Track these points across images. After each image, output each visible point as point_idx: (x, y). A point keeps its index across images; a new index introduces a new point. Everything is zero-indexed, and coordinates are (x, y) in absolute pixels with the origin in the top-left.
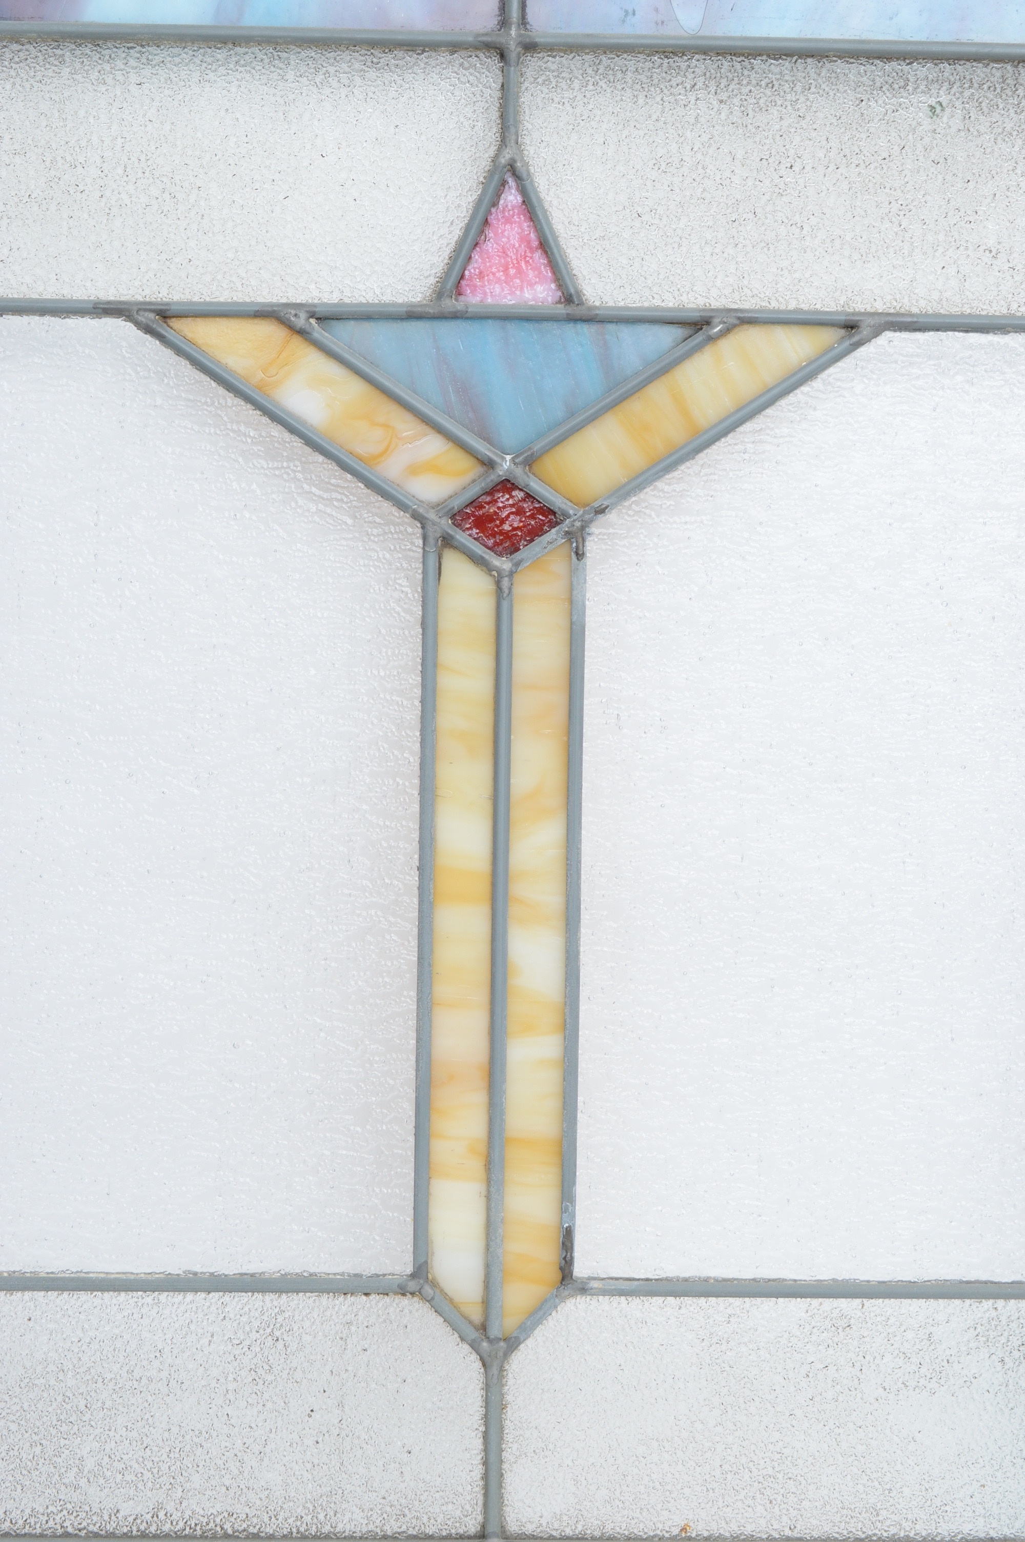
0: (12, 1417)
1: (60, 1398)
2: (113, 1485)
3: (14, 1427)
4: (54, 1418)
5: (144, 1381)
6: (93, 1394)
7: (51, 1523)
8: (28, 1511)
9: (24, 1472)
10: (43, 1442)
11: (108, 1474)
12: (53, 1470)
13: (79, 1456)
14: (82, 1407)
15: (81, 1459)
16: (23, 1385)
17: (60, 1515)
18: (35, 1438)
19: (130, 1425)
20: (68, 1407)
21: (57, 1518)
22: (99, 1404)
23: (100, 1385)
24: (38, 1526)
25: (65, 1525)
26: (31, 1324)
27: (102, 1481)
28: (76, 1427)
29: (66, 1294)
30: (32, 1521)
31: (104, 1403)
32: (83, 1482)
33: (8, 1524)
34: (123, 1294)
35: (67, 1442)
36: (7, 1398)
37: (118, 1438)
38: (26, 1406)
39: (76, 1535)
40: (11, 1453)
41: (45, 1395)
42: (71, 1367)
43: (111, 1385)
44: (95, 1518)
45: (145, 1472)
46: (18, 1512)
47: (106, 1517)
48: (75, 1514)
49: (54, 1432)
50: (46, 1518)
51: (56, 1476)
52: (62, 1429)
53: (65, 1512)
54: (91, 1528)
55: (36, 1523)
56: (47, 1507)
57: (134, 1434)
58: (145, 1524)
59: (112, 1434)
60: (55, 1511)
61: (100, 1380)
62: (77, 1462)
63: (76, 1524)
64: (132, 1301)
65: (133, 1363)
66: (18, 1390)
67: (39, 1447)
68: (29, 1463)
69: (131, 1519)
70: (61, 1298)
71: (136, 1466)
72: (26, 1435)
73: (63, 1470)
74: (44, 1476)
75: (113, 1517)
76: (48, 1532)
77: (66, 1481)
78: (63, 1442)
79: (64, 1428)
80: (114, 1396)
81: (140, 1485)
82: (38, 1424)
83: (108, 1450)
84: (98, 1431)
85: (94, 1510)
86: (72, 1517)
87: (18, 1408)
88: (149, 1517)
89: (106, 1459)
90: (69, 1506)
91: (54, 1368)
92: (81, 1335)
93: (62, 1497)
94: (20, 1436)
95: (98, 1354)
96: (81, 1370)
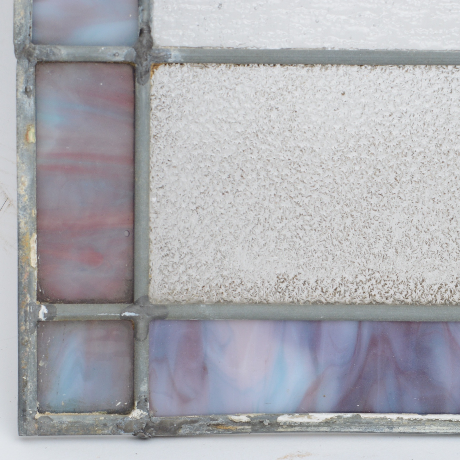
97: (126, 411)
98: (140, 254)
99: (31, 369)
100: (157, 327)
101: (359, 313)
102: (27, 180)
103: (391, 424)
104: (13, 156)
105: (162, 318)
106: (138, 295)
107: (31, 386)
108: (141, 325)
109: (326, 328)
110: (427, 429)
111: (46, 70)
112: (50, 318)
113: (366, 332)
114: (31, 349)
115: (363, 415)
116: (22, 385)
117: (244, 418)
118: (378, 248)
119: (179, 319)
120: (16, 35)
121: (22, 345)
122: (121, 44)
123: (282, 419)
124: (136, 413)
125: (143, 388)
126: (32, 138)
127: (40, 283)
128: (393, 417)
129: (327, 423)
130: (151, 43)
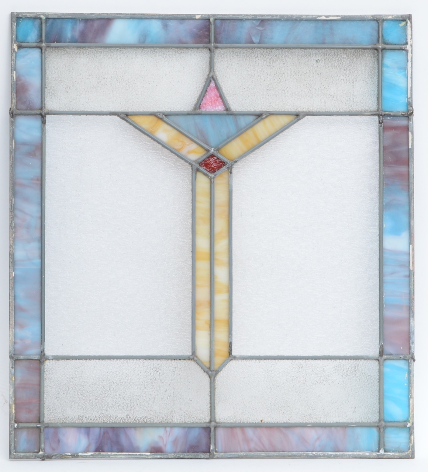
0: (90, 392)
1: (103, 387)
2: (116, 409)
3: (91, 395)
4: (101, 392)
5: (124, 383)
6: (111, 386)
7: (100, 419)
8: (94, 416)
9: (93, 406)
10: (98, 398)
11: (115, 407)
12: (101, 406)
13: (108, 402)
14: (108, 390)
15: (108, 403)
16: (93, 384)
17: (103, 417)
18: (96, 398)
19: (120, 394)
20: (105, 389)
21: (102, 418)
22: (113, 389)
23: (113, 384)
24: (97, 420)
25: (104, 420)
26: (95, 368)
27: (113, 408)
28: (107, 395)
29: (104, 360)
30: (96, 419)
31: (114, 389)
32: (108, 409)
33: (89, 420)
34: (118, 360)
35: (104, 399)
36: (89, 387)
37: (117, 397)
38: (94, 390)
39: (107, 423)
40: (90, 401)
41: (99, 386)
42: (105, 379)
43: (115, 384)
44: (111, 418)
45: (124, 406)
46: (92, 417)
47: (114, 418)
48: (106, 417)
49: (101, 396)
50: (99, 418)
51: (102, 408)
52: (103, 395)
53: (104, 417)
54: (111, 421)
55: (96, 420)
56: (99, 415)
57: (121, 397)
58: (124, 420)
59: (116, 396)
60: (101, 416)
61: (113, 382)
62: (107, 404)
63: (107, 420)
64: (121, 362)
65: (121, 378)
66: (92, 385)
67: (97, 400)
68: (95, 404)
69: (121, 418)
70: (103, 361)
71: (122, 404)
72: (94, 397)
73: (103, 406)
74: (99, 407)
75: (116, 418)
76: (100, 422)
77: (104, 409)
78: (103, 399)
79: (104, 395)
80: (116, 387)
81: (123, 410)
82: (97, 394)
83: (115, 401)
84: (112, 396)
85: (111, 416)
86: (106, 418)
87: (92, 390)
88: (125, 418)
89: (114, 403)
90: (105, 415)
91: (101, 380)
92: (108, 371)
93: (103, 413)
94: (92, 397)
95: (112, 376)
96: (108, 380)
97: (38, 452)
98: (42, 409)
99: (13, 441)
100: (46, 429)
101: (100, 425)
102: (12, 390)
103: (109, 455)
104: (8, 384)
105: (47, 427)
106: (41, 420)
107: (13, 445)
108: (42, 429)
109: (91, 429)
110: (119, 457)
111: (17, 362)
112: (18, 427)
113: (102, 430)
114: (13, 436)
115: (102, 453)
116: (10, 445)
117: (69, 454)
118: (105, 408)
119: (52, 427)
120: (10, 353)
121: (10, 434)
122: (36, 355)
123: (80, 454)
124: (41, 453)
125: (42, 446)
126: (13, 379)
127: (15, 418)
128: (110, 453)
129: (92, 455)
130: (44, 355)
